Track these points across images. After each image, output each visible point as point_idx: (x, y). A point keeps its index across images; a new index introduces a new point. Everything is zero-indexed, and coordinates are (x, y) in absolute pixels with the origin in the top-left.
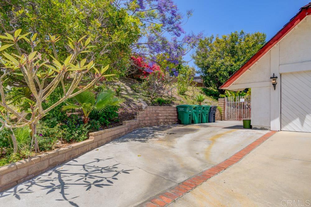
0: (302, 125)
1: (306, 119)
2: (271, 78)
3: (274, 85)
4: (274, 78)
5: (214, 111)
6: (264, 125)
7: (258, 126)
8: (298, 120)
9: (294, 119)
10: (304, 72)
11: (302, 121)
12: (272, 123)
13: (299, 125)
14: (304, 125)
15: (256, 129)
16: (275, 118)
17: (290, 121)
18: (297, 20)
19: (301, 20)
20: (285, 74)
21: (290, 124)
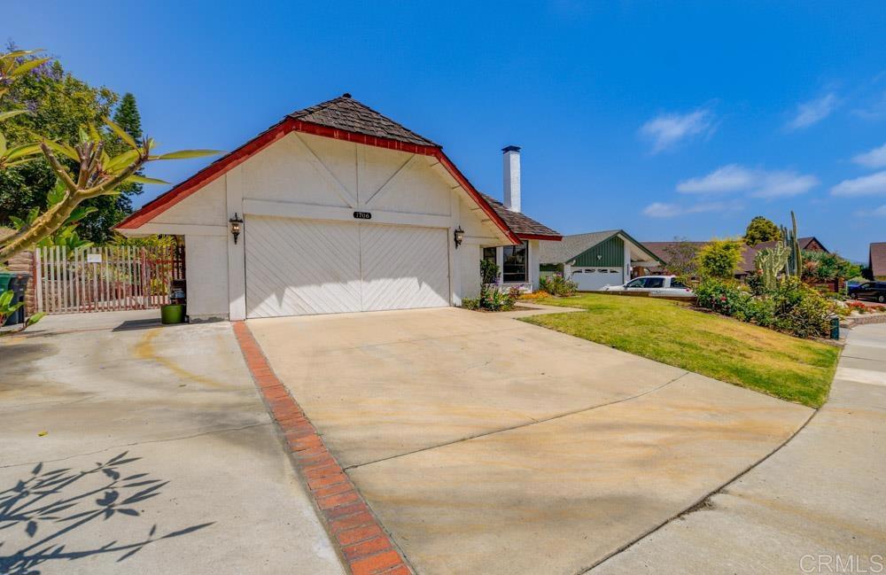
0: (280, 305)
1: (285, 296)
2: (231, 221)
3: (236, 234)
4: (236, 221)
5: (22, 290)
6: (215, 313)
7: (203, 315)
8: (274, 297)
9: (268, 295)
10: (281, 218)
11: (280, 298)
12: (232, 305)
13: (276, 307)
14: (283, 304)
15: (198, 321)
16: (237, 297)
17: (261, 300)
18: (280, 131)
19: (286, 134)
20: (250, 216)
21: (262, 306)
